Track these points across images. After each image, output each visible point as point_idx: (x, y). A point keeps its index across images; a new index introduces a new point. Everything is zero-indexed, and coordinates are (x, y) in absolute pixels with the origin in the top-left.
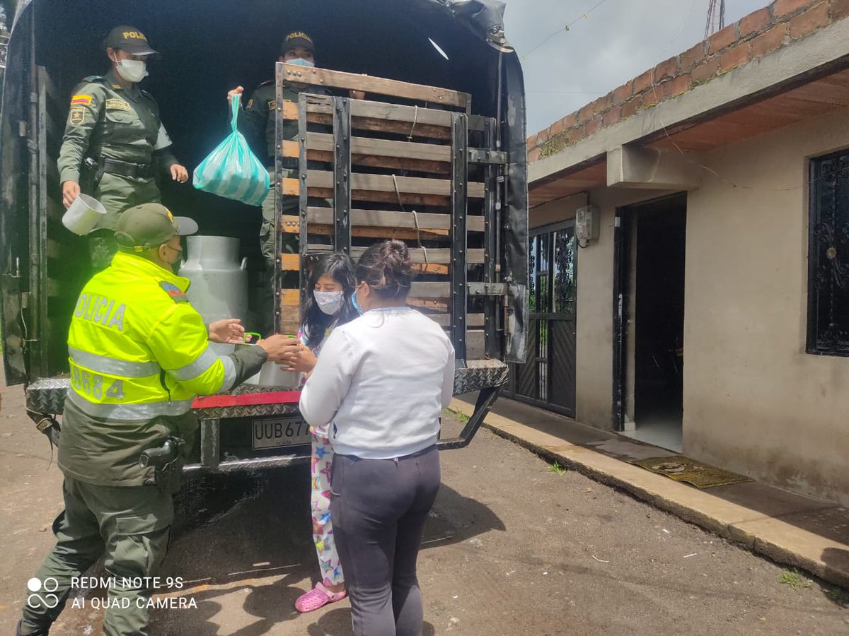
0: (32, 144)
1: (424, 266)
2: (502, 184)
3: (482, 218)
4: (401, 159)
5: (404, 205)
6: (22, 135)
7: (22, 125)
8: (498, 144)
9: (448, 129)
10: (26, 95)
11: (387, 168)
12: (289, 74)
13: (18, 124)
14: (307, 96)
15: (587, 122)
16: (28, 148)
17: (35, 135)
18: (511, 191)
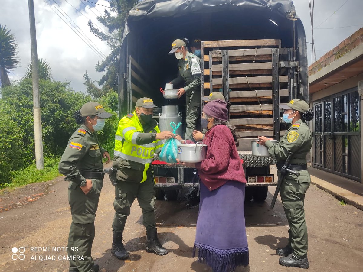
0: (127, 80)
1: (261, 111)
2: (297, 75)
3: (287, 90)
4: (250, 70)
5: (252, 88)
6: (125, 77)
7: (125, 74)
8: (294, 59)
9: (270, 56)
10: (126, 65)
11: (244, 74)
12: (206, 45)
13: (124, 74)
14: (212, 52)
15: (355, 40)
16: (126, 81)
17: (128, 77)
18: (301, 78)
